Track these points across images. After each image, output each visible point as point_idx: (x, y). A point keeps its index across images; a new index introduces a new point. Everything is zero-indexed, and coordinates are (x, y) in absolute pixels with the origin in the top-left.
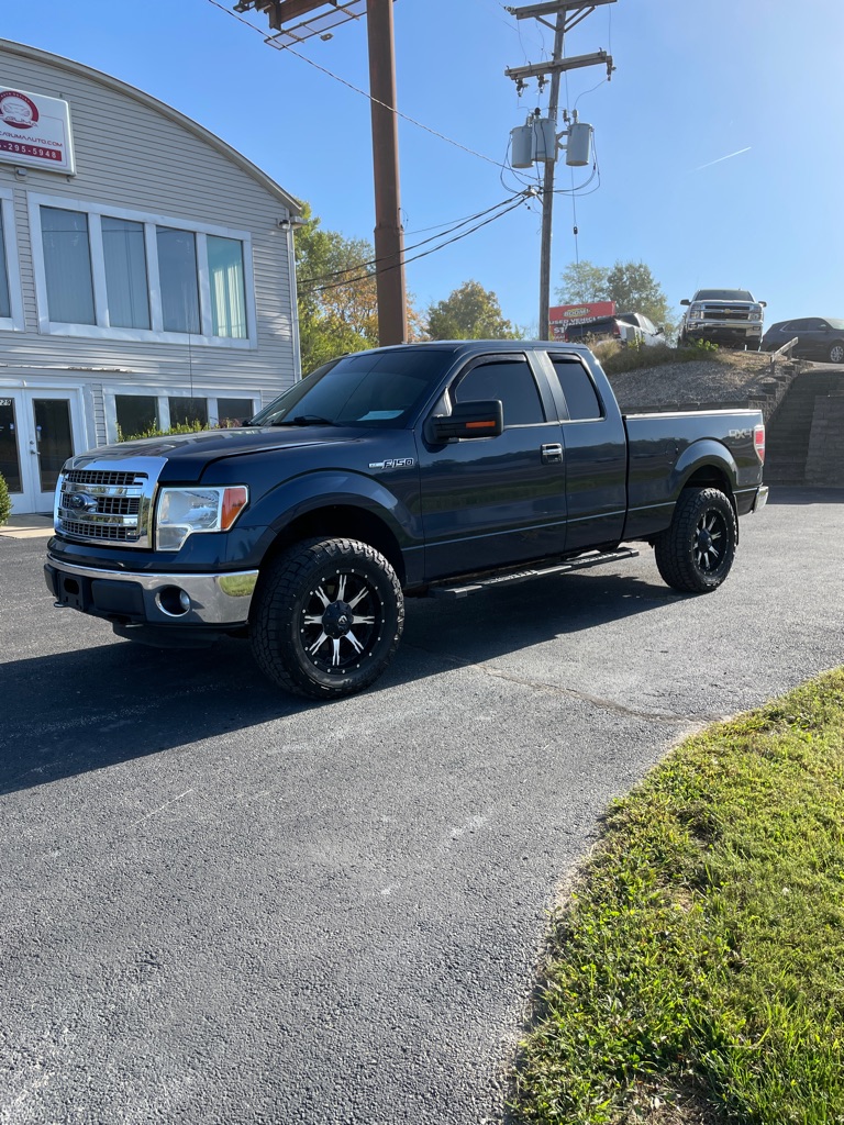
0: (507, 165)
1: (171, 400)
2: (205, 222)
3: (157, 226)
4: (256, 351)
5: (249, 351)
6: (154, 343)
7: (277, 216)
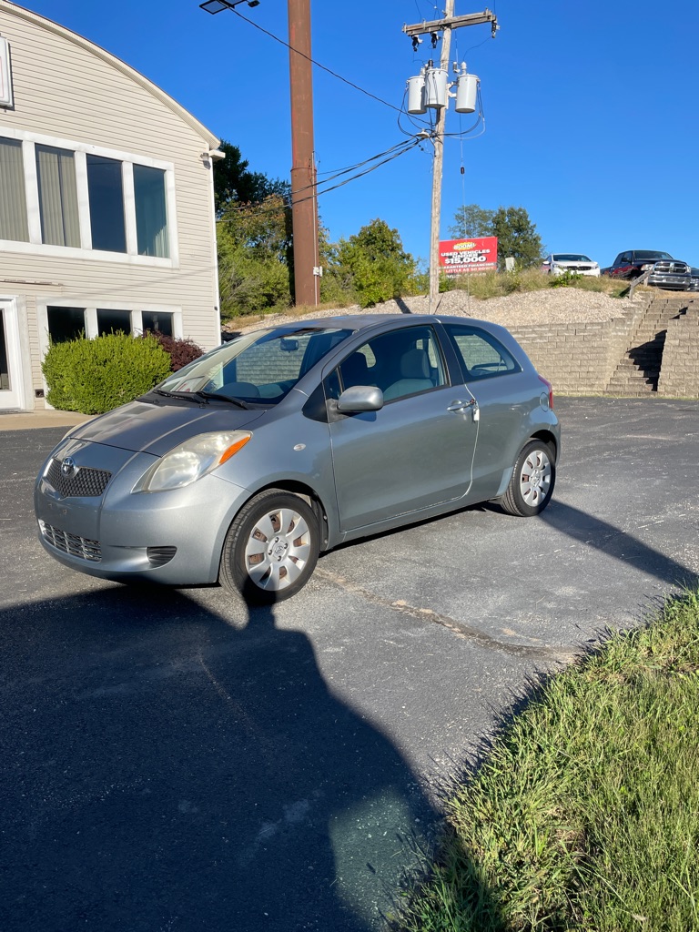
0: (403, 110)
1: (99, 311)
2: (132, 152)
3: (87, 154)
4: (178, 269)
5: (172, 269)
6: (83, 260)
7: (198, 149)
